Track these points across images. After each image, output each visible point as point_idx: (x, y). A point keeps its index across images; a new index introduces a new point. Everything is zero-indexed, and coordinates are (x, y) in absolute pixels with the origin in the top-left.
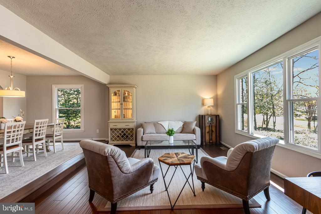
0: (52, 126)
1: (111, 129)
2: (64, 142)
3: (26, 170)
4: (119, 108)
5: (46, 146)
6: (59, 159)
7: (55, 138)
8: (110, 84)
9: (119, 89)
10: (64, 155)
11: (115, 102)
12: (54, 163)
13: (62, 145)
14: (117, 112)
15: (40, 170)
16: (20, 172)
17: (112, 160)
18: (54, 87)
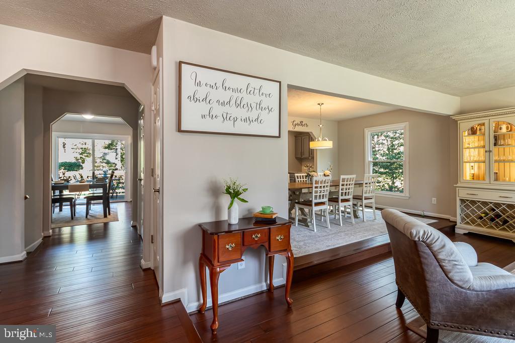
0: (361, 185)
1: (463, 201)
2: (377, 208)
3: (330, 233)
4: (482, 158)
5: (353, 210)
6: (367, 230)
7: (365, 202)
8: (461, 113)
9: (483, 122)
10: (374, 227)
11: (474, 148)
12: (360, 233)
13: (374, 212)
14: (479, 167)
15: (344, 238)
16: (325, 234)
17: (426, 251)
18: (367, 131)
